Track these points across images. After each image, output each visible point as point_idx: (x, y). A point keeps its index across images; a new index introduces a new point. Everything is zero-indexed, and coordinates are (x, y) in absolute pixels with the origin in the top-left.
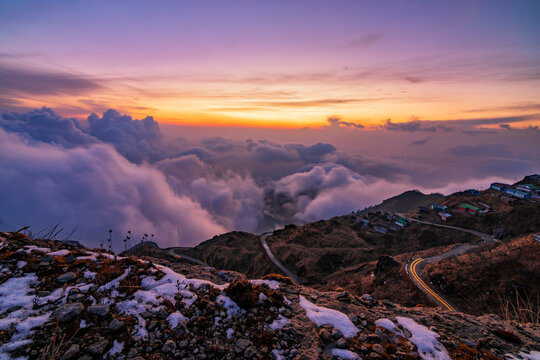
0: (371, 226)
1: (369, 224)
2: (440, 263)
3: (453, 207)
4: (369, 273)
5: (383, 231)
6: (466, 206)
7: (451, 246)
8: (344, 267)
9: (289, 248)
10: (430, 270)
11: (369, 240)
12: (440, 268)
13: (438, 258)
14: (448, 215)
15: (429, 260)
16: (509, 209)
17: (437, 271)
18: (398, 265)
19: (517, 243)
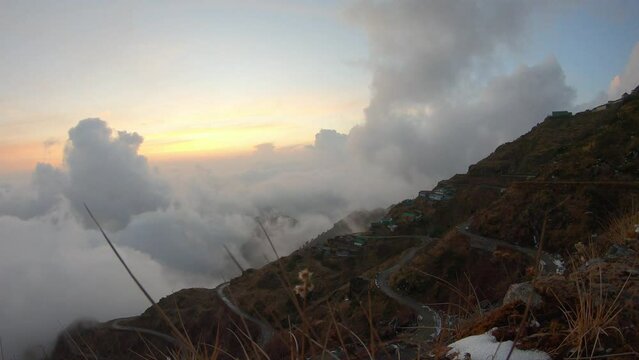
0: (333, 252)
1: (332, 252)
2: (401, 270)
3: (397, 218)
4: (343, 298)
5: (345, 255)
6: (406, 214)
7: (404, 253)
8: (316, 299)
9: (253, 295)
10: (396, 278)
11: (334, 267)
12: (402, 274)
13: (397, 267)
14: (394, 226)
15: (391, 270)
16: (434, 210)
17: (401, 277)
18: (367, 282)
19: (448, 236)
